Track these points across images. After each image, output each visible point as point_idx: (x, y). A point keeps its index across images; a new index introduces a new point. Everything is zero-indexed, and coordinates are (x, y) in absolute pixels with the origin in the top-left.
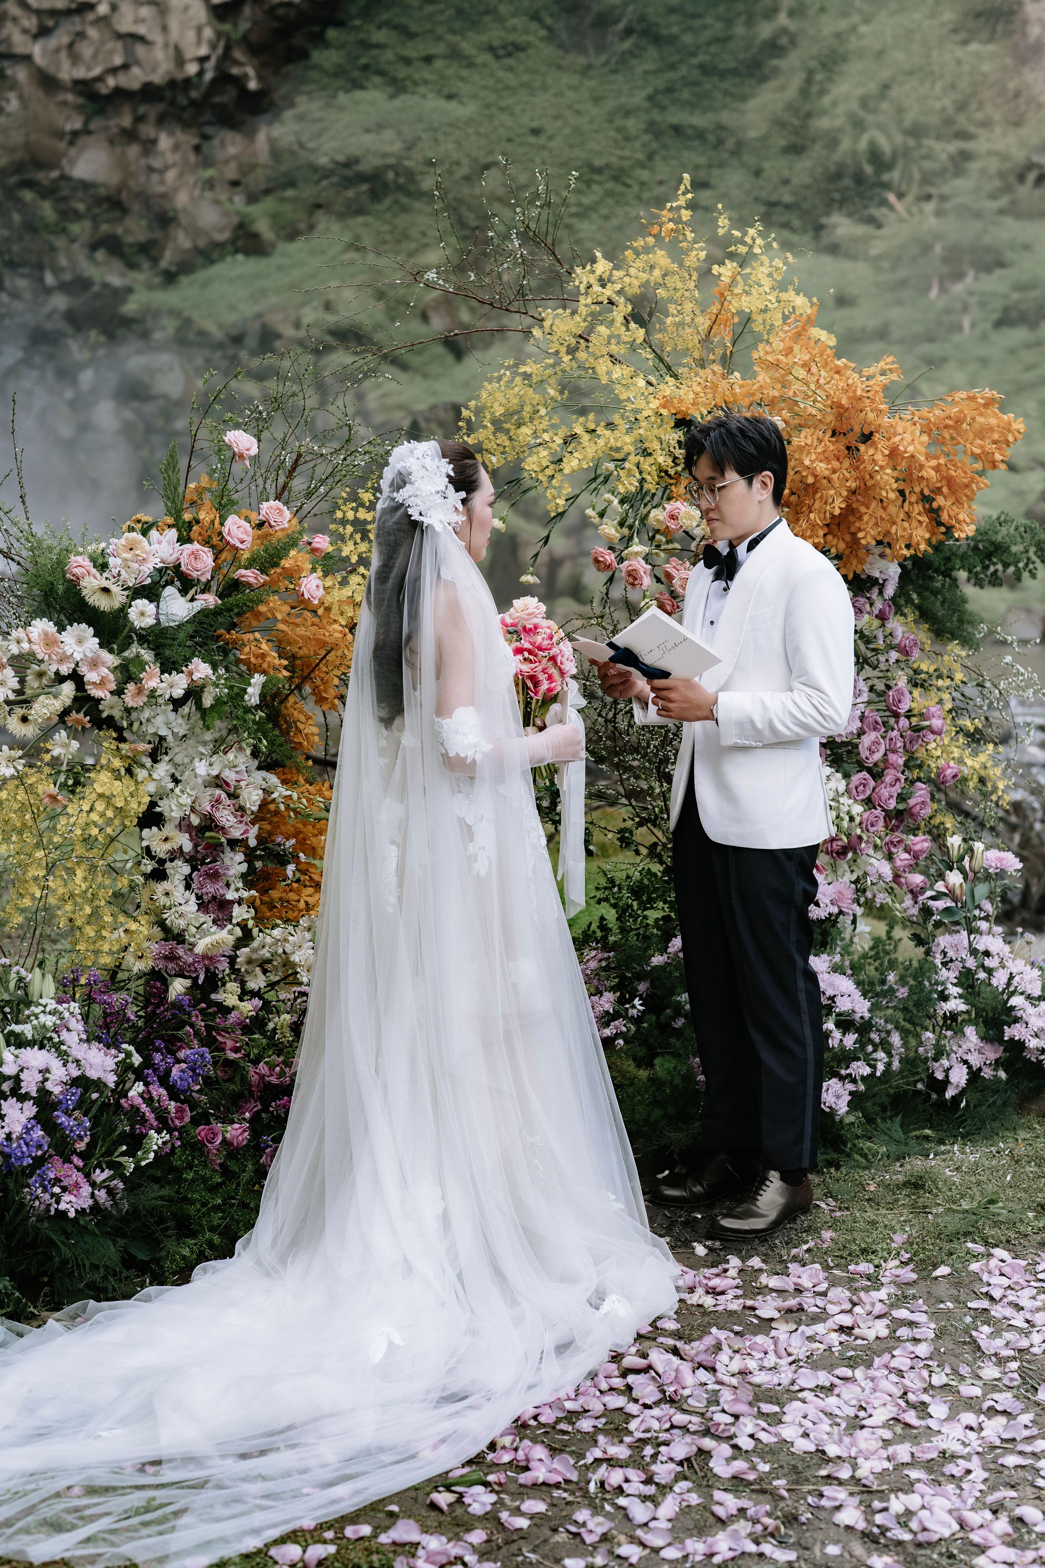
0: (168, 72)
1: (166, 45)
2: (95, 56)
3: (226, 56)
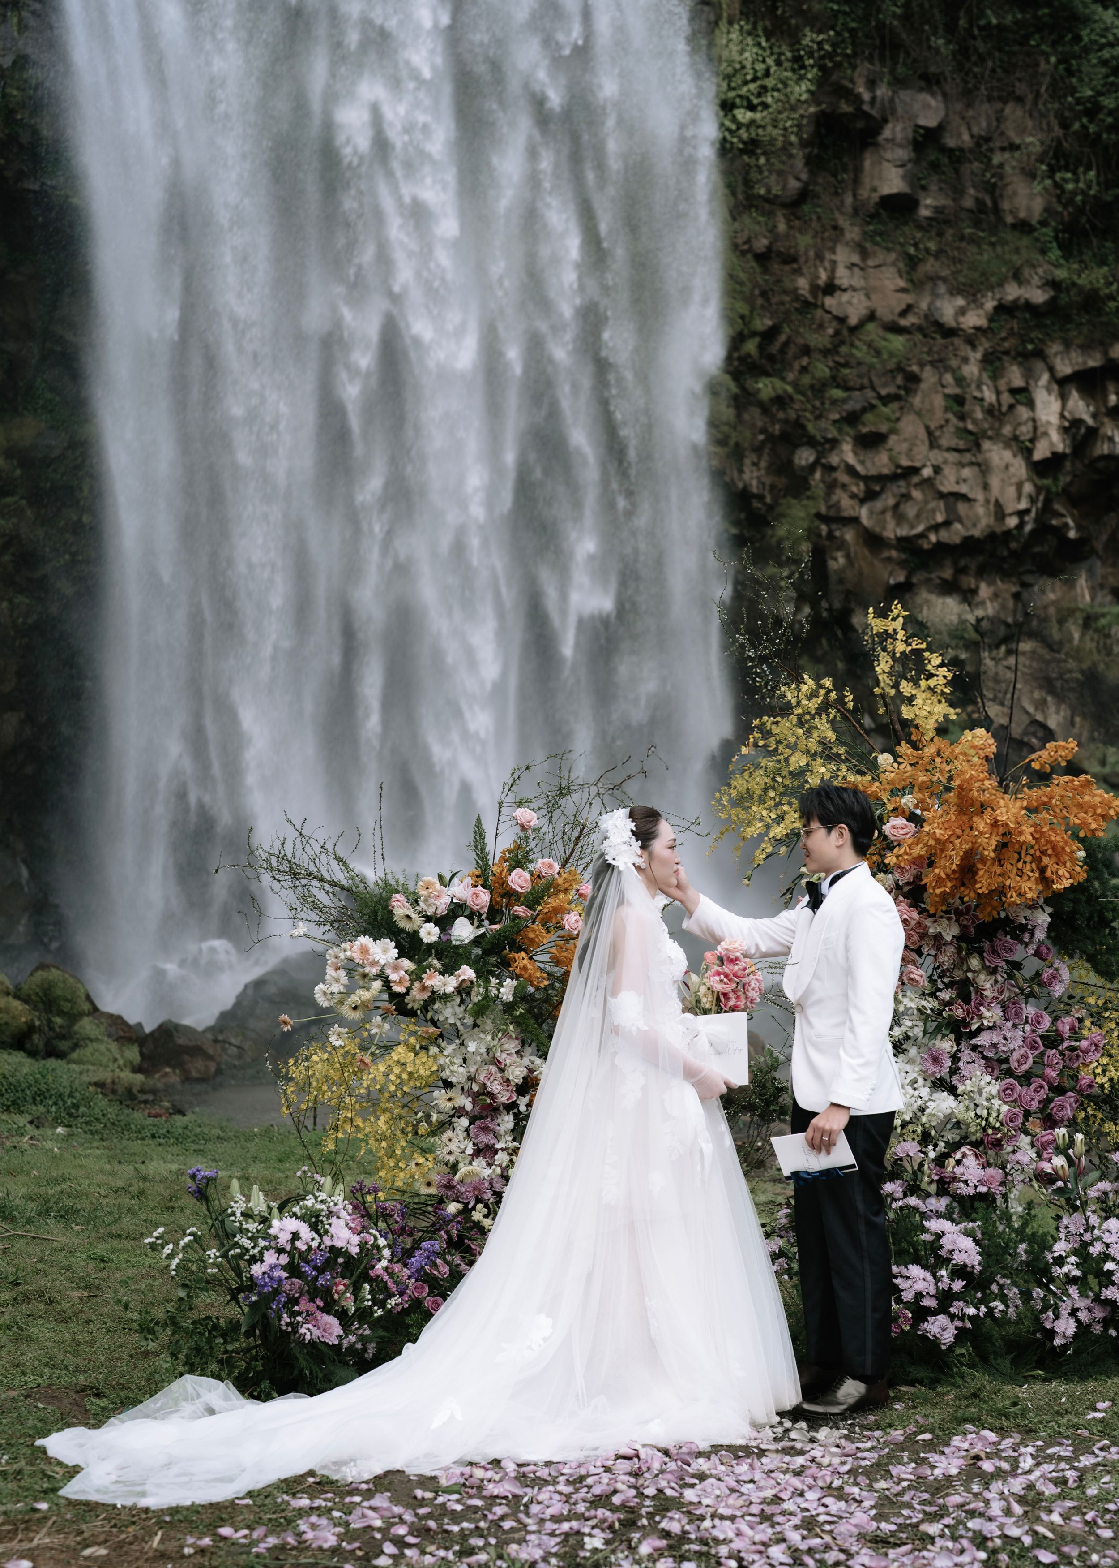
0: (988, 526)
1: (987, 501)
2: (918, 516)
3: (1047, 509)
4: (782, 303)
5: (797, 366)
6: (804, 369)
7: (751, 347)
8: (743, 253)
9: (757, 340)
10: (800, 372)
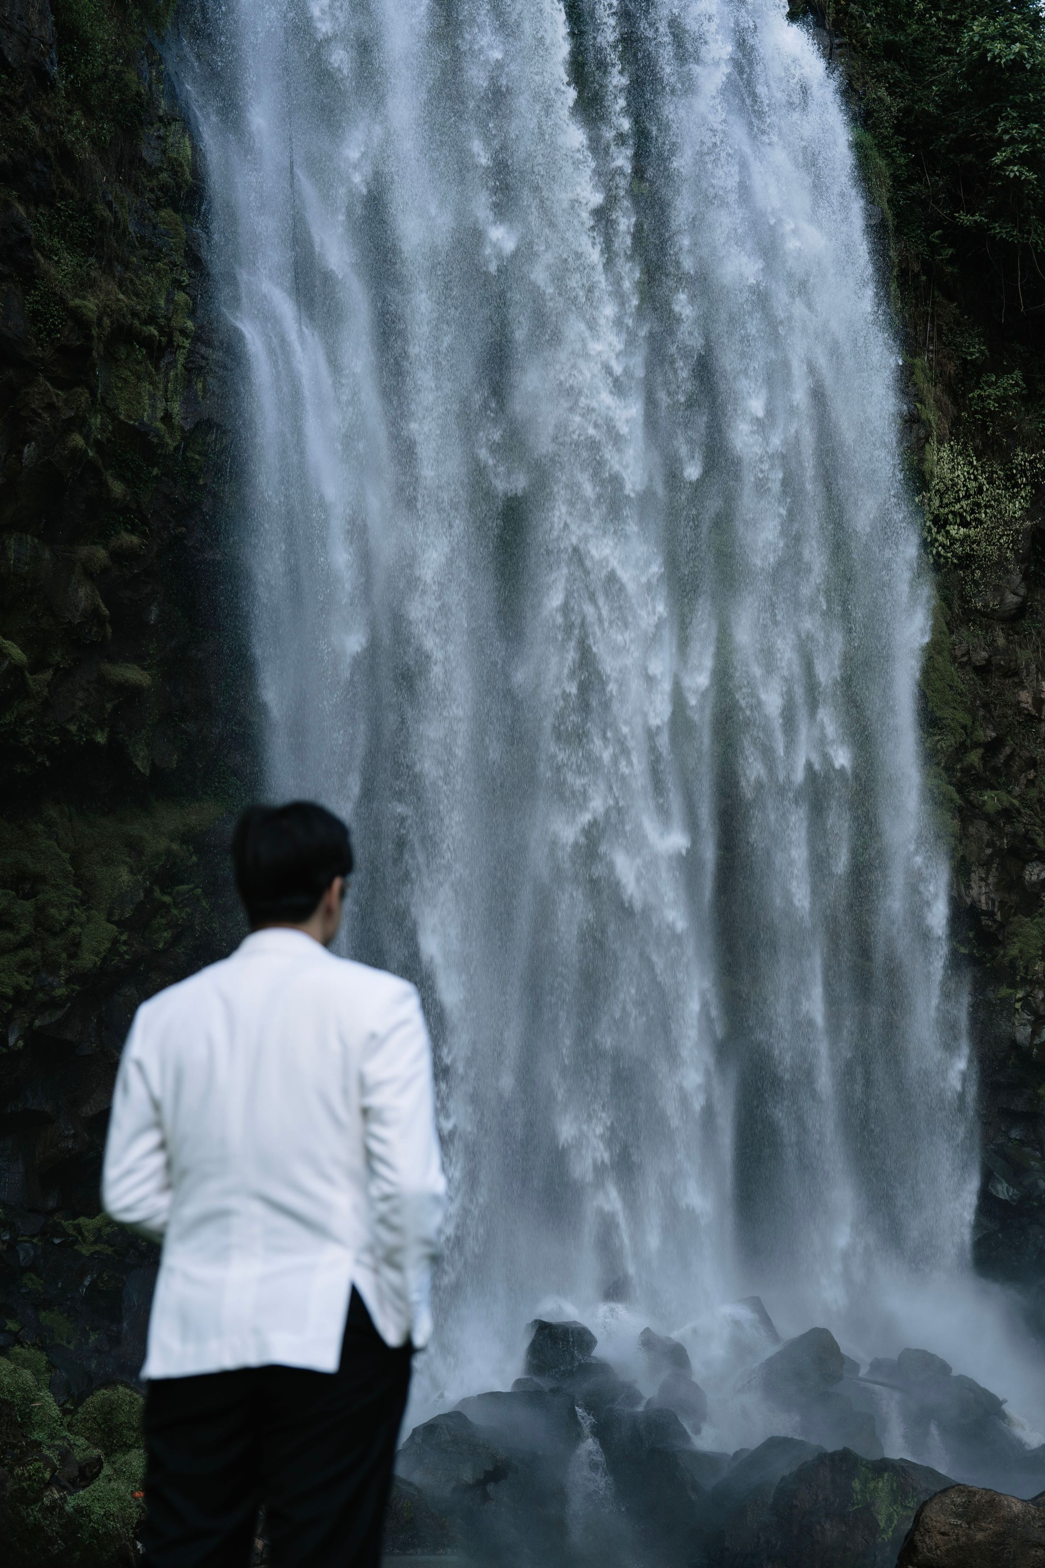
4: (1005, 716)
5: (1023, 780)
6: (1031, 783)
7: (974, 757)
8: (962, 665)
9: (980, 751)
10: (1027, 786)
